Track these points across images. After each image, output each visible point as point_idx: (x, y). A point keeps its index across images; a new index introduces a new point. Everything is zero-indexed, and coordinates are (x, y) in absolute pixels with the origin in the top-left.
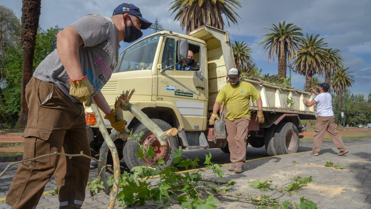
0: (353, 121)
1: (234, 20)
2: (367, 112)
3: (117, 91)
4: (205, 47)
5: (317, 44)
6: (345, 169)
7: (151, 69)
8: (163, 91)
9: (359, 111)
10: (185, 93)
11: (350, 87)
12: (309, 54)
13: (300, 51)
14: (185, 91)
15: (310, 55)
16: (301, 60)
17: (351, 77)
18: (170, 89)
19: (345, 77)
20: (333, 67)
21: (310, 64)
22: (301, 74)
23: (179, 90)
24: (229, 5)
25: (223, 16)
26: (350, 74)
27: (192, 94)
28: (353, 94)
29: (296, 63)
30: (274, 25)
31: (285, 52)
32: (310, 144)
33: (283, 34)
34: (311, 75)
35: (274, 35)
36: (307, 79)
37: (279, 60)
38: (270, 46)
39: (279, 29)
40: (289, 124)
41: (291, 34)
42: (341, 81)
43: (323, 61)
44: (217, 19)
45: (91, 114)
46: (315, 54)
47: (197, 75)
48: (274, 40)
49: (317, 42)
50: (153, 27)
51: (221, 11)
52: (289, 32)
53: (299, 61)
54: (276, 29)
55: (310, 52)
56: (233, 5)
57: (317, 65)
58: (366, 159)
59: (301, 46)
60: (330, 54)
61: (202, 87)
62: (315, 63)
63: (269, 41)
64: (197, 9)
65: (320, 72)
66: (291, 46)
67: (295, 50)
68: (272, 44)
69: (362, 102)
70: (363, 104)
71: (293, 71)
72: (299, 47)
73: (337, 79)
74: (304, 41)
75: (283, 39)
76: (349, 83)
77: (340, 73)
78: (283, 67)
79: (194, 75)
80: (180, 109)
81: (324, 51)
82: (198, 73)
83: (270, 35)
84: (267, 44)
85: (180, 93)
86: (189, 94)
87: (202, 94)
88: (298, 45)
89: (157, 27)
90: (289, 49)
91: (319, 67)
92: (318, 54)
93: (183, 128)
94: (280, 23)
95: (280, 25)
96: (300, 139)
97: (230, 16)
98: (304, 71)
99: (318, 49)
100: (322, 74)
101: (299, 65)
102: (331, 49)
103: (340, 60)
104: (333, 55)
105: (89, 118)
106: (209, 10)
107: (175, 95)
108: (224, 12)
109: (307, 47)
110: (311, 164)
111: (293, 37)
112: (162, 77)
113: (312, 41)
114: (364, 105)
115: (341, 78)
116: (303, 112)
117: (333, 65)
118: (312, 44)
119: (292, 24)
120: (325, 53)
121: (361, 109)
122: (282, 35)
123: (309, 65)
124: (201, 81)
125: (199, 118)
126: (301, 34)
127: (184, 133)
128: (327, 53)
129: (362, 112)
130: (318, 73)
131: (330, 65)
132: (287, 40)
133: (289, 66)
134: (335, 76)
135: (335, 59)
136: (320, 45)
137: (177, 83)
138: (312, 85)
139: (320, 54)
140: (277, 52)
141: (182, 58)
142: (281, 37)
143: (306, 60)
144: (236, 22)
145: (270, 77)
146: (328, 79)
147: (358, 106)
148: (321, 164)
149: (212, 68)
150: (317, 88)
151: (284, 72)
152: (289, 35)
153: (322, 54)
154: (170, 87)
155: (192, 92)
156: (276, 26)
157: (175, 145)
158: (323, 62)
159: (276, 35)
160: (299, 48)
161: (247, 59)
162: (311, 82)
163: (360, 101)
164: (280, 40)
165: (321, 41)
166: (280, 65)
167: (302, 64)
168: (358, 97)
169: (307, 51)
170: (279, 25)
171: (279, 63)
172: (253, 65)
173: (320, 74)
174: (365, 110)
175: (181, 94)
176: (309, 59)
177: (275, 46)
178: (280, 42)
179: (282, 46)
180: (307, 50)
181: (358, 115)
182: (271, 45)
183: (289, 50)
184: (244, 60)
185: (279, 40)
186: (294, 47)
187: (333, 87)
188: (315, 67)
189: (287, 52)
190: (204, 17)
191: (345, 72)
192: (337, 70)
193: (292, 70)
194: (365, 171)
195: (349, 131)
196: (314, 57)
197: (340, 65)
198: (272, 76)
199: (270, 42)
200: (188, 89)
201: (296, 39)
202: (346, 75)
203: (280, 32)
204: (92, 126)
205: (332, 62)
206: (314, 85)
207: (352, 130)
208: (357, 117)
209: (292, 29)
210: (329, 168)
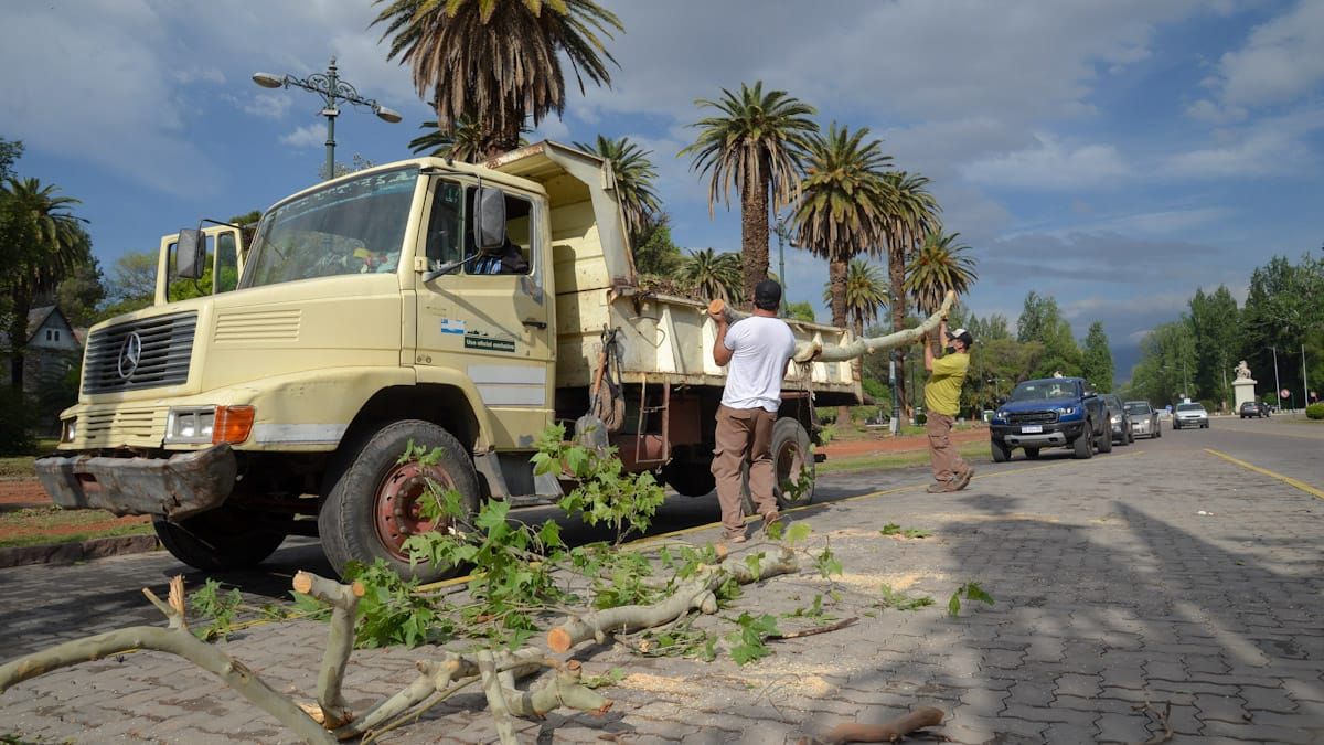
0: (979, 402)
1: (598, 71)
2: (1018, 372)
3: (297, 340)
4: (545, 205)
5: (862, 158)
6: (930, 536)
7: (394, 271)
8: (431, 337)
9: (994, 370)
10: (494, 342)
11: (964, 293)
12: (836, 190)
13: (808, 177)
14: (494, 333)
15: (843, 193)
16: (815, 208)
17: (966, 261)
18: (450, 329)
19: (946, 263)
20: (911, 232)
21: (841, 220)
22: (816, 252)
23: (476, 333)
24: (581, 21)
25: (562, 55)
26: (963, 254)
27: (513, 344)
28: (973, 317)
29: (797, 215)
30: (726, 92)
31: (762, 181)
32: (847, 481)
33: (755, 123)
34: (845, 257)
35: (726, 126)
36: (834, 270)
37: (745, 207)
38: (717, 161)
39: (743, 105)
40: (783, 422)
41: (780, 125)
42: (936, 274)
43: (881, 213)
44: (542, 67)
45: (229, 411)
46: (855, 190)
47: (524, 285)
48: (729, 144)
49: (861, 153)
50: (321, 88)
51: (555, 41)
52: (774, 118)
53: (808, 210)
54: (733, 106)
55: (840, 183)
56: (595, 24)
57: (862, 224)
58: (988, 511)
59: (812, 161)
60: (902, 189)
61: (540, 321)
62: (856, 218)
63: (712, 144)
64: (472, 30)
65: (873, 248)
66: (782, 163)
67: (794, 175)
68: (722, 153)
69: (1001, 341)
70: (1004, 349)
71: (791, 245)
72: (804, 163)
73: (925, 269)
74: (822, 146)
75: (756, 139)
76: (961, 281)
77: (934, 249)
78: (757, 230)
79: (517, 289)
80: (480, 388)
81: (882, 180)
82: (527, 283)
83: (715, 124)
84: (706, 154)
85: (480, 340)
86: (505, 343)
87: (538, 342)
88: (801, 159)
89: (335, 87)
90: (775, 171)
91: (870, 230)
92: (865, 190)
93: (493, 443)
94: (746, 89)
95: (746, 96)
96: (816, 465)
97: (583, 57)
98: (824, 246)
99: (866, 176)
100: (880, 252)
101: (809, 224)
102: (905, 174)
103: (930, 209)
104: (911, 193)
105: (225, 422)
106: (516, 36)
107: (466, 346)
108: (563, 45)
109: (832, 168)
110: (848, 530)
111: (788, 135)
112: (428, 296)
113: (846, 149)
114: (1006, 352)
115: (937, 267)
116: (822, 384)
117: (912, 226)
118: (847, 156)
119: (784, 94)
120: (886, 187)
121: (1000, 364)
122: (754, 128)
123: (838, 224)
124: (535, 303)
125: (534, 412)
126: (811, 126)
127: (495, 458)
128: (892, 187)
129: (1003, 372)
130: (866, 250)
131: (903, 224)
132: (771, 145)
133: (776, 231)
134: (917, 258)
135: (914, 207)
136: (872, 162)
137: (468, 310)
138: (852, 286)
139: (871, 192)
140: (739, 182)
141: (487, 242)
142: (750, 134)
143: (828, 208)
144: (607, 80)
145: (716, 262)
146: (897, 268)
147: (991, 353)
148: (873, 530)
149: (563, 262)
150: (866, 297)
151: (763, 248)
152: (775, 126)
153: (877, 192)
154: (451, 326)
155: (512, 335)
156: (732, 97)
157: (471, 496)
158: (881, 217)
159: (735, 126)
160: (806, 170)
161: (638, 198)
162: (846, 279)
163: (996, 338)
164: (748, 141)
165: (872, 150)
166: (749, 224)
167: (817, 220)
168: (989, 324)
169: (832, 179)
170: (742, 94)
171: (745, 217)
172: (660, 221)
173: (873, 252)
174: (1011, 366)
175: (480, 343)
176: (839, 205)
177: (732, 162)
178: (747, 148)
179: (754, 162)
180: (831, 175)
181: (992, 383)
182: (719, 156)
183: (777, 177)
184: (630, 202)
185: (744, 144)
186: (792, 166)
187: (915, 292)
188: (858, 232)
189: (770, 183)
190: (499, 57)
191: (948, 246)
192: (924, 242)
193: (786, 242)
194: (975, 539)
195: (964, 435)
196: (855, 200)
197: (933, 228)
198: (722, 258)
199: (716, 147)
200: (500, 327)
201: (795, 140)
202: (951, 256)
203: (747, 117)
204: (235, 448)
205: (907, 217)
206: (855, 288)
207: (977, 431)
208: (990, 387)
209: (783, 108)
210: (891, 537)
